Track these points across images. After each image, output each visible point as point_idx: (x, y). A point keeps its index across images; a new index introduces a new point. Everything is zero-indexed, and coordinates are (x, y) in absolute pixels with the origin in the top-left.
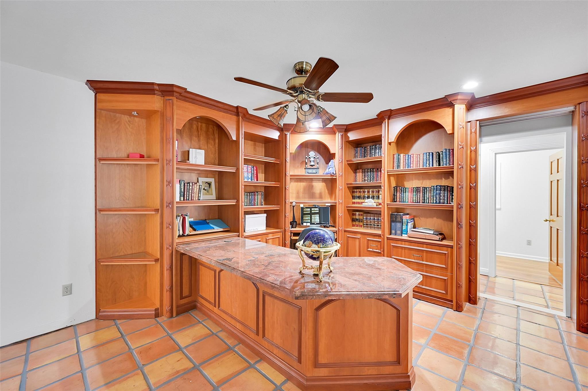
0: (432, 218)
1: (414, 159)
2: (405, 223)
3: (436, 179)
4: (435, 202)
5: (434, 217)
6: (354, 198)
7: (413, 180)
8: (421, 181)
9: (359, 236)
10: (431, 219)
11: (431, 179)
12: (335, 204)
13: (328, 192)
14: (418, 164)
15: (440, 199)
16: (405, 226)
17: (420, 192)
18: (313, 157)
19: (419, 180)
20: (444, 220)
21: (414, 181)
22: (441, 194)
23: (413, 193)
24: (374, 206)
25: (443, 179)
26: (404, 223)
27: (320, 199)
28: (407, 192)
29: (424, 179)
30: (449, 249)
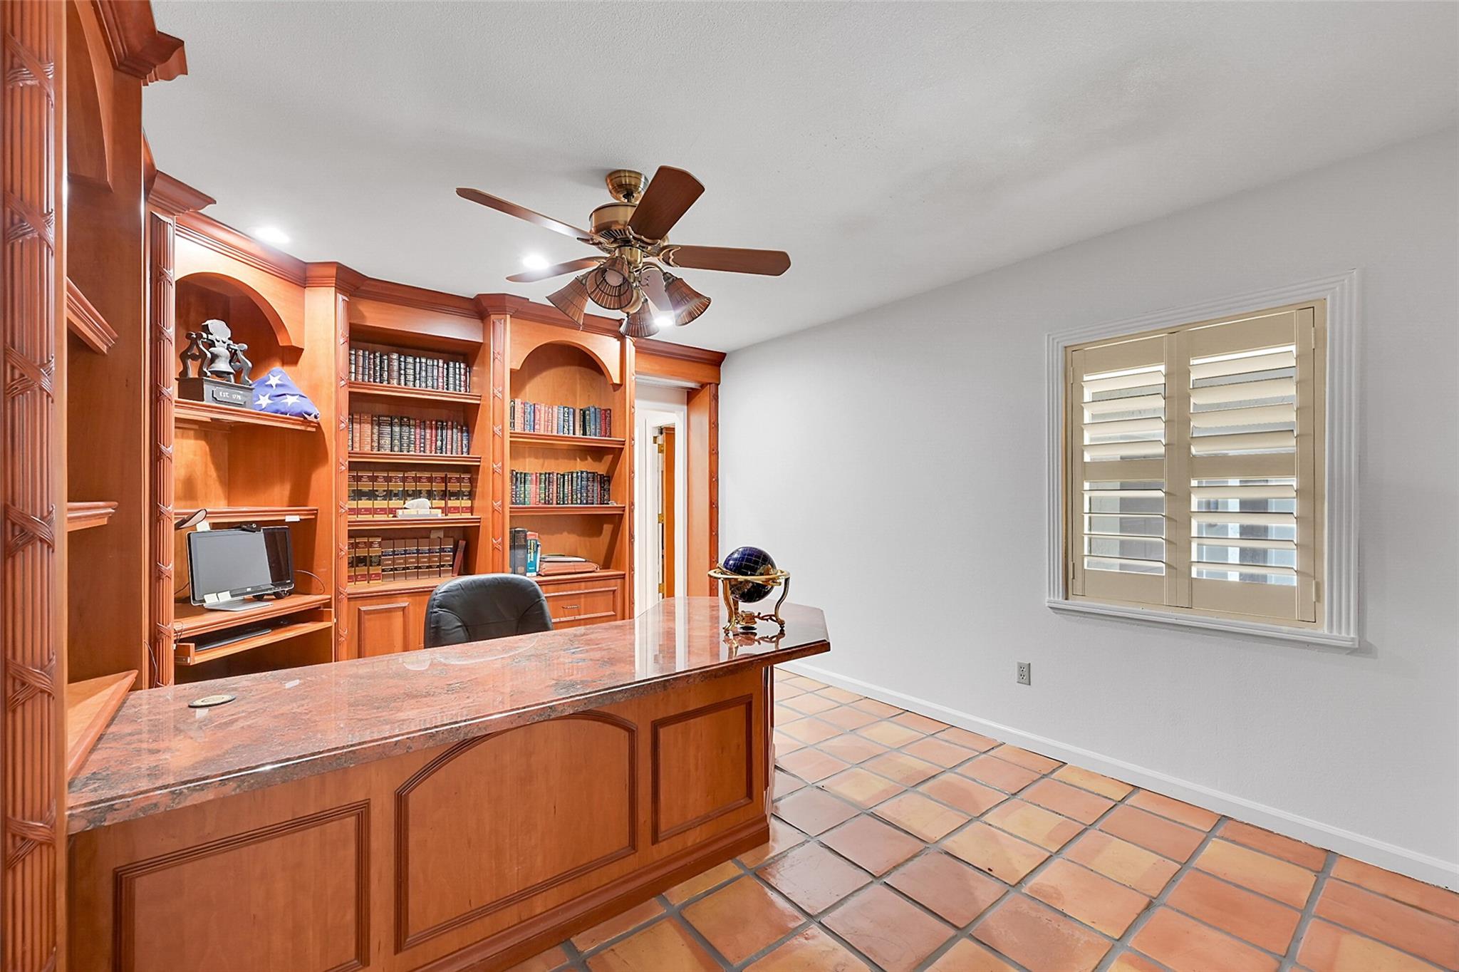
0: (561, 533)
1: (543, 415)
2: (532, 547)
3: (567, 458)
4: (579, 501)
5: (564, 531)
6: (358, 495)
7: (524, 457)
8: (541, 461)
9: (403, 602)
10: (559, 536)
11: (557, 459)
12: (313, 517)
13: (219, 477)
14: (550, 427)
15: (587, 496)
16: (532, 553)
17: (553, 482)
18: (224, 343)
19: (536, 458)
20: (578, 535)
21: (527, 460)
22: (589, 488)
23: (540, 484)
24: (437, 515)
25: (578, 460)
26: (530, 549)
27: (189, 503)
28: (528, 482)
29: (545, 457)
30: (619, 581)
